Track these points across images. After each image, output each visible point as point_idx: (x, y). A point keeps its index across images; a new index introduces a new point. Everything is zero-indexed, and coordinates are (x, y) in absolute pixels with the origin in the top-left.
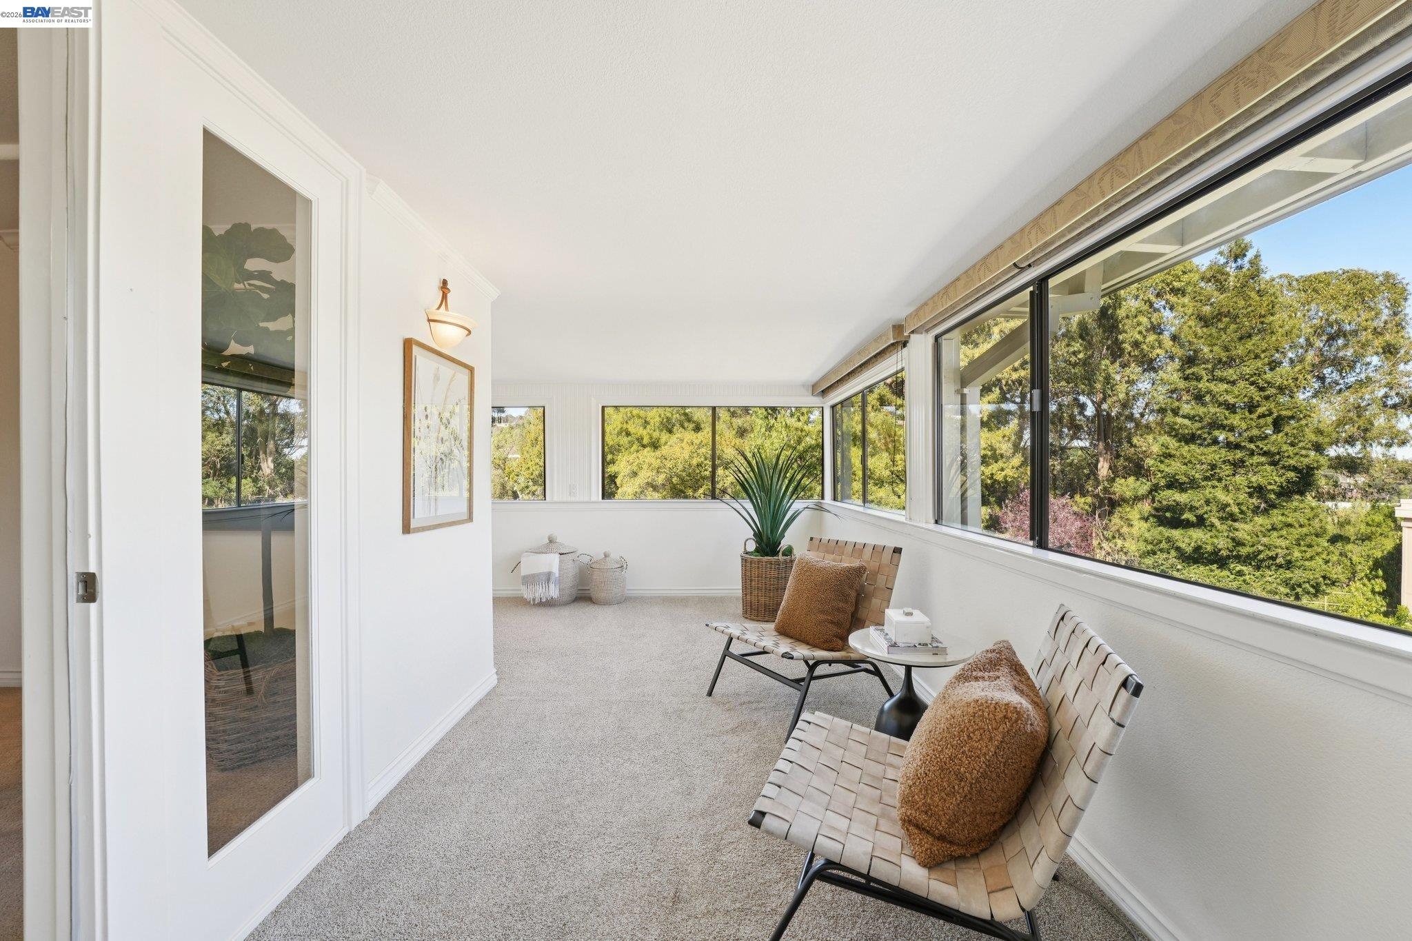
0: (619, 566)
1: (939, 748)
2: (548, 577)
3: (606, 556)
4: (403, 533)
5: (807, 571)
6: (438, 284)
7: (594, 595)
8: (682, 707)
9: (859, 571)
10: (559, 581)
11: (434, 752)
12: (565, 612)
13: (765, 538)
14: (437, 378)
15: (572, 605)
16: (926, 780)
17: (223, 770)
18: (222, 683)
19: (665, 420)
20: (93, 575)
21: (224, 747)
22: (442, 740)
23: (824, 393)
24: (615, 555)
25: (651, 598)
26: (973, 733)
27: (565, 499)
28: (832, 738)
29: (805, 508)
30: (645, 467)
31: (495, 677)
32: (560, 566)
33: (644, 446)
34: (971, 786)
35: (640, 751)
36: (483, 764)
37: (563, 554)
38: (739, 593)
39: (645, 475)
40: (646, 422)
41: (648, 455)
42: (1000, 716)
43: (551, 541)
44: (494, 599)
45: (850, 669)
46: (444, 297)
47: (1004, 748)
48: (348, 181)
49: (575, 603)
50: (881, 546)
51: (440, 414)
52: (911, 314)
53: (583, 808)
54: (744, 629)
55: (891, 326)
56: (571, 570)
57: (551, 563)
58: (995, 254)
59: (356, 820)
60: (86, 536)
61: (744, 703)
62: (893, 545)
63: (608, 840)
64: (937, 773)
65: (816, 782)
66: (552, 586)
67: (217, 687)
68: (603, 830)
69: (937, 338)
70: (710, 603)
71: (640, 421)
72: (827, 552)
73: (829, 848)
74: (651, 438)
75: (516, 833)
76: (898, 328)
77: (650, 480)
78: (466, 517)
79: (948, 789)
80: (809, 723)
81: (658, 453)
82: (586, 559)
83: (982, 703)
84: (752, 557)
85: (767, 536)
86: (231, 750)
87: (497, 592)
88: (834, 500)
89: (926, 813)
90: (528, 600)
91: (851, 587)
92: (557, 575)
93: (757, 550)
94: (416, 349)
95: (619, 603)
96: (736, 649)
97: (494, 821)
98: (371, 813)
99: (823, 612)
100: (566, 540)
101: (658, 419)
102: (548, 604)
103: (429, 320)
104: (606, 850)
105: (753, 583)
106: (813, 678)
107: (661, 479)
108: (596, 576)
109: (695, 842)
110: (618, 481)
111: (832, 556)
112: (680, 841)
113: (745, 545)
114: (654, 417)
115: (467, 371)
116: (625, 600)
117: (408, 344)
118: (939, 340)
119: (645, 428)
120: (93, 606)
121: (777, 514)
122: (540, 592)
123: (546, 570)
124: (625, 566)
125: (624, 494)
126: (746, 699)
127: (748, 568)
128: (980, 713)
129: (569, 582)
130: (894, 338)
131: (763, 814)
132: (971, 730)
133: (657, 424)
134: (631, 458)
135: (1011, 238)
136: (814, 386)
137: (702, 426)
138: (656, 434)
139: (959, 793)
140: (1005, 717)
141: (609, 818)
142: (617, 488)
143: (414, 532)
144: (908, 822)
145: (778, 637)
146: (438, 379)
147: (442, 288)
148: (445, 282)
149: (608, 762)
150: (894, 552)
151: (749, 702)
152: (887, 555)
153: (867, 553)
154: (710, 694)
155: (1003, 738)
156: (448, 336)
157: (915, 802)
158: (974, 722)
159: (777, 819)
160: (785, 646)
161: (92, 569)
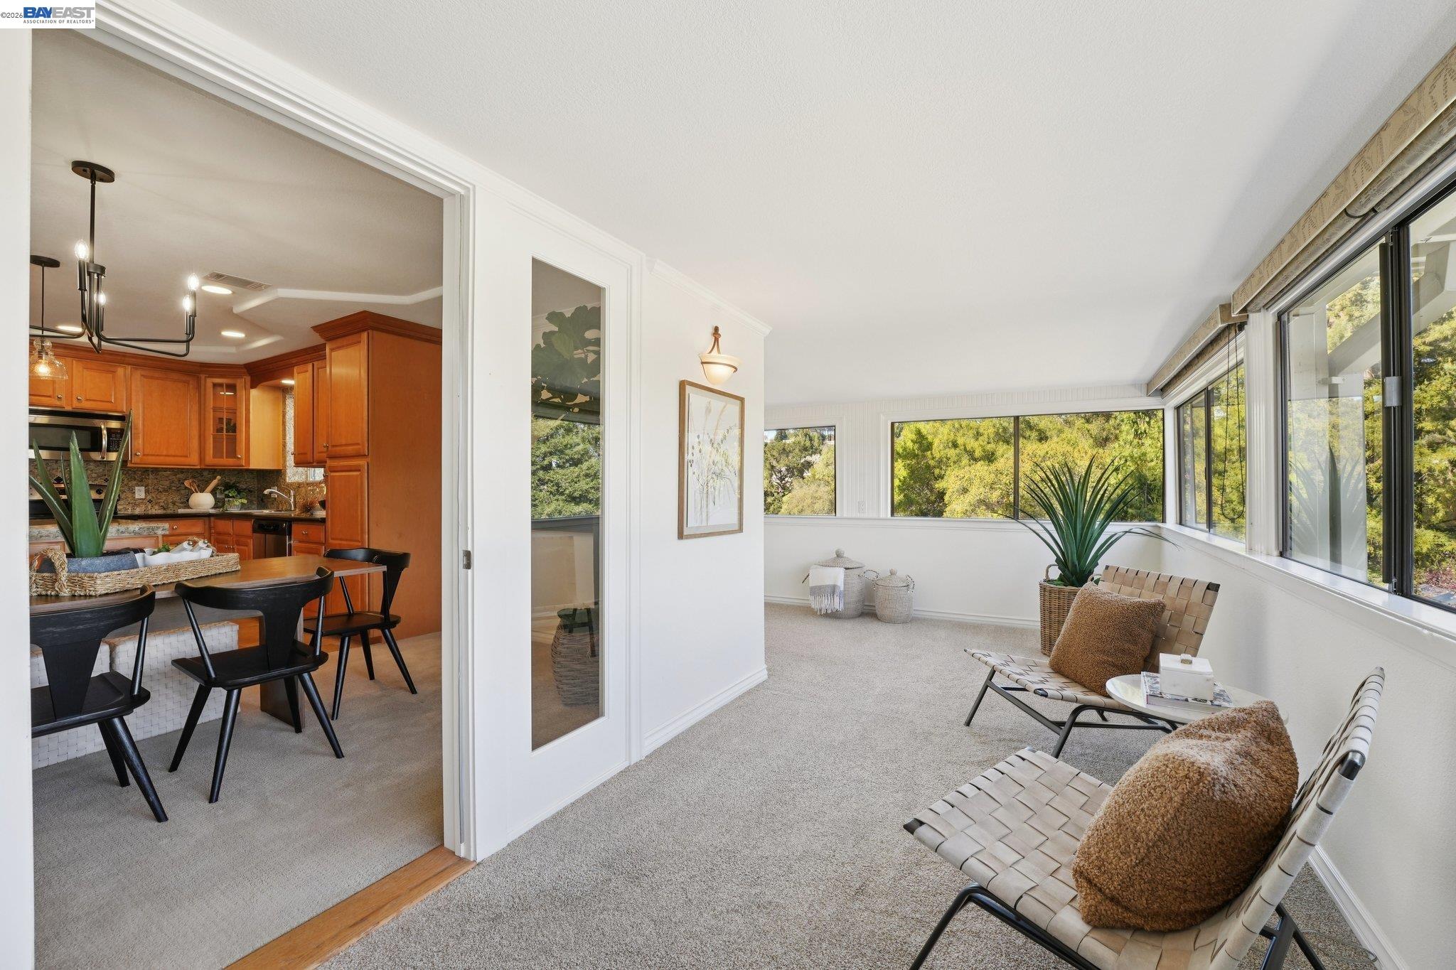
0: (904, 584)
1: (1121, 801)
2: (833, 589)
3: (892, 573)
4: (679, 538)
5: (1088, 603)
6: (712, 331)
7: (878, 612)
8: (932, 730)
9: (1157, 609)
10: (843, 595)
11: (703, 723)
12: (848, 625)
13: (1070, 565)
14: (708, 410)
15: (857, 619)
16: (1103, 832)
17: (566, 705)
18: (565, 641)
19: (1001, 430)
20: (470, 552)
21: (565, 688)
22: (711, 715)
23: (1163, 391)
24: (901, 573)
25: (942, 621)
26: (1154, 789)
27: (854, 516)
28: (1044, 780)
29: (1126, 532)
30: (977, 482)
31: (766, 672)
32: (845, 580)
33: (976, 460)
34: (1148, 849)
35: (874, 761)
36: (736, 740)
37: (848, 569)
38: (1038, 625)
39: (976, 492)
40: (978, 433)
41: (981, 468)
42: (1182, 774)
43: (839, 555)
44: (765, 603)
45: (1146, 724)
46: (716, 340)
47: (1186, 813)
48: (631, 266)
49: (860, 618)
50: (1192, 580)
51: (711, 440)
52: (1238, 290)
53: (805, 795)
54: (1010, 660)
55: (1218, 306)
56: (856, 586)
57: (836, 576)
58: (1319, 204)
59: (635, 759)
60: (467, 528)
61: (1004, 739)
62: (1208, 581)
63: (817, 825)
64: (1114, 828)
65: (1000, 814)
66: (837, 599)
67: (563, 644)
68: (815, 817)
69: (1280, 315)
70: (1003, 633)
71: (971, 433)
72: (1124, 583)
73: (981, 872)
74: (984, 451)
75: (744, 799)
76: (1226, 308)
77: (982, 497)
78: (737, 528)
79: (1123, 847)
80: (1023, 759)
81: (993, 467)
82: (872, 576)
83: (1169, 758)
84: (1052, 586)
85: (1073, 563)
86: (571, 691)
87: (768, 598)
88: (1181, 523)
89: (1099, 868)
90: (816, 610)
91: (1143, 627)
92: (842, 589)
93: (1061, 579)
94: (688, 389)
95: (904, 622)
96: (999, 681)
97: (730, 785)
98: (647, 757)
99: (1103, 652)
100: (853, 554)
101: (992, 430)
102: (833, 616)
103: (703, 363)
104: (813, 833)
105: (1053, 616)
106: (1074, 724)
107: (995, 496)
108: (881, 593)
109: (896, 851)
110: (946, 498)
111: (1129, 589)
112: (883, 846)
113: (1047, 572)
114: (988, 429)
115: (738, 402)
116: (910, 620)
117: (683, 385)
118: (1285, 317)
119: (977, 439)
120: (470, 571)
121: (1085, 539)
122: (825, 604)
123: (831, 583)
124: (911, 586)
125: (953, 512)
126: (1007, 736)
127: (1047, 598)
128: (1163, 768)
129: (854, 597)
130: (1223, 321)
131: (921, 823)
132: (1153, 785)
133: (992, 436)
134: (961, 473)
135: (1335, 182)
136: (1149, 384)
137: (1048, 434)
138: (990, 447)
139: (1135, 854)
140: (1186, 777)
141: (825, 808)
142: (945, 505)
143: (687, 538)
144: (1079, 873)
145: (1051, 675)
146: (710, 411)
147: (714, 334)
148: (716, 329)
149: (840, 762)
150: (1208, 588)
151: (1011, 740)
152: (1198, 593)
153: (1173, 588)
154: (968, 724)
155: (1183, 801)
156: (719, 374)
157: (1090, 854)
158: (1157, 777)
159: (933, 831)
160: (1054, 685)
161: (469, 550)
